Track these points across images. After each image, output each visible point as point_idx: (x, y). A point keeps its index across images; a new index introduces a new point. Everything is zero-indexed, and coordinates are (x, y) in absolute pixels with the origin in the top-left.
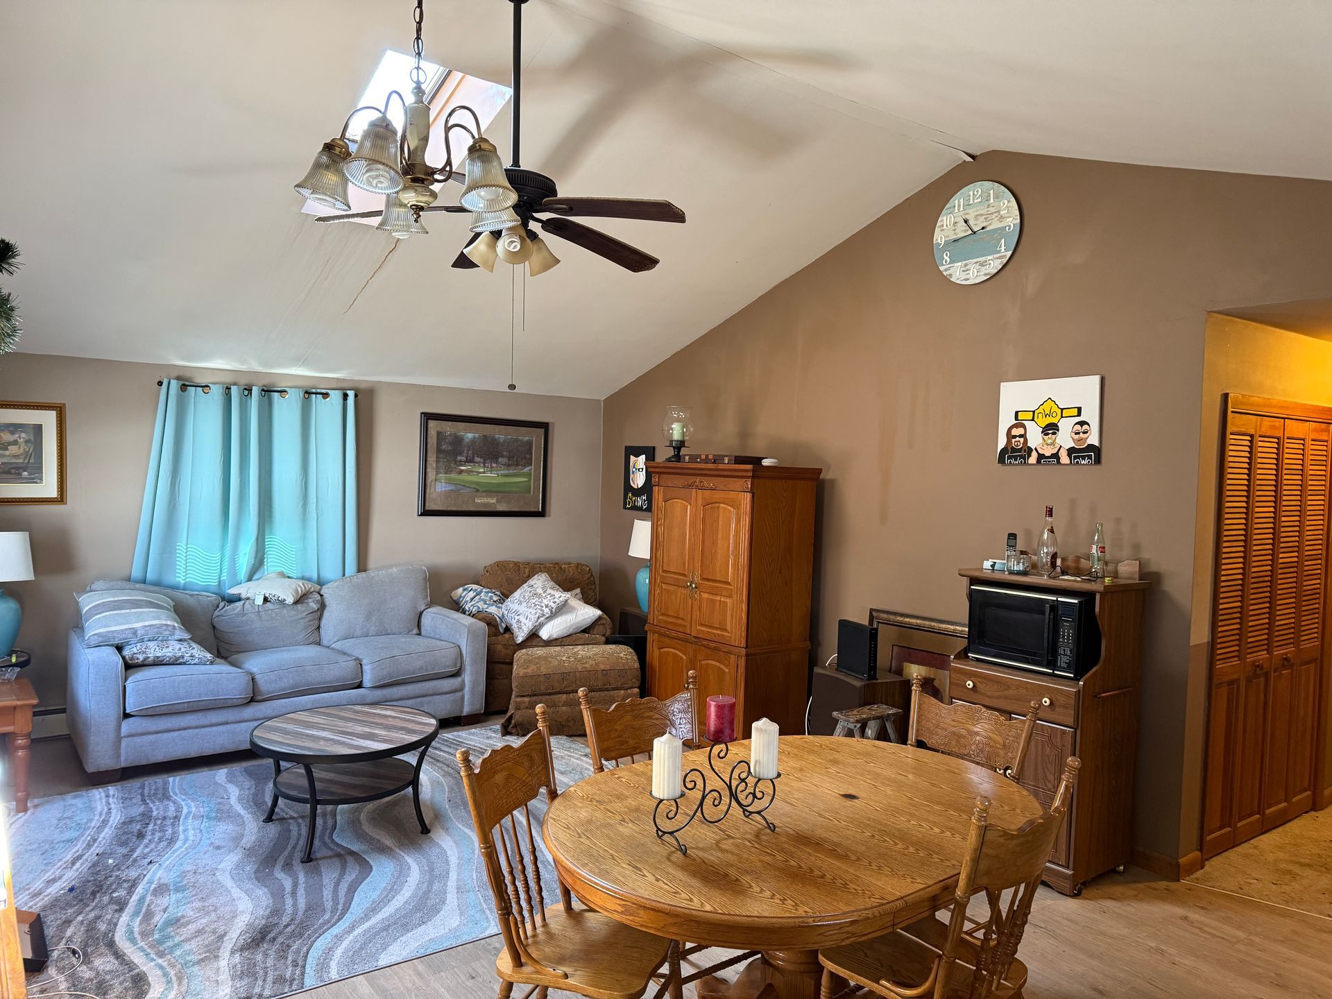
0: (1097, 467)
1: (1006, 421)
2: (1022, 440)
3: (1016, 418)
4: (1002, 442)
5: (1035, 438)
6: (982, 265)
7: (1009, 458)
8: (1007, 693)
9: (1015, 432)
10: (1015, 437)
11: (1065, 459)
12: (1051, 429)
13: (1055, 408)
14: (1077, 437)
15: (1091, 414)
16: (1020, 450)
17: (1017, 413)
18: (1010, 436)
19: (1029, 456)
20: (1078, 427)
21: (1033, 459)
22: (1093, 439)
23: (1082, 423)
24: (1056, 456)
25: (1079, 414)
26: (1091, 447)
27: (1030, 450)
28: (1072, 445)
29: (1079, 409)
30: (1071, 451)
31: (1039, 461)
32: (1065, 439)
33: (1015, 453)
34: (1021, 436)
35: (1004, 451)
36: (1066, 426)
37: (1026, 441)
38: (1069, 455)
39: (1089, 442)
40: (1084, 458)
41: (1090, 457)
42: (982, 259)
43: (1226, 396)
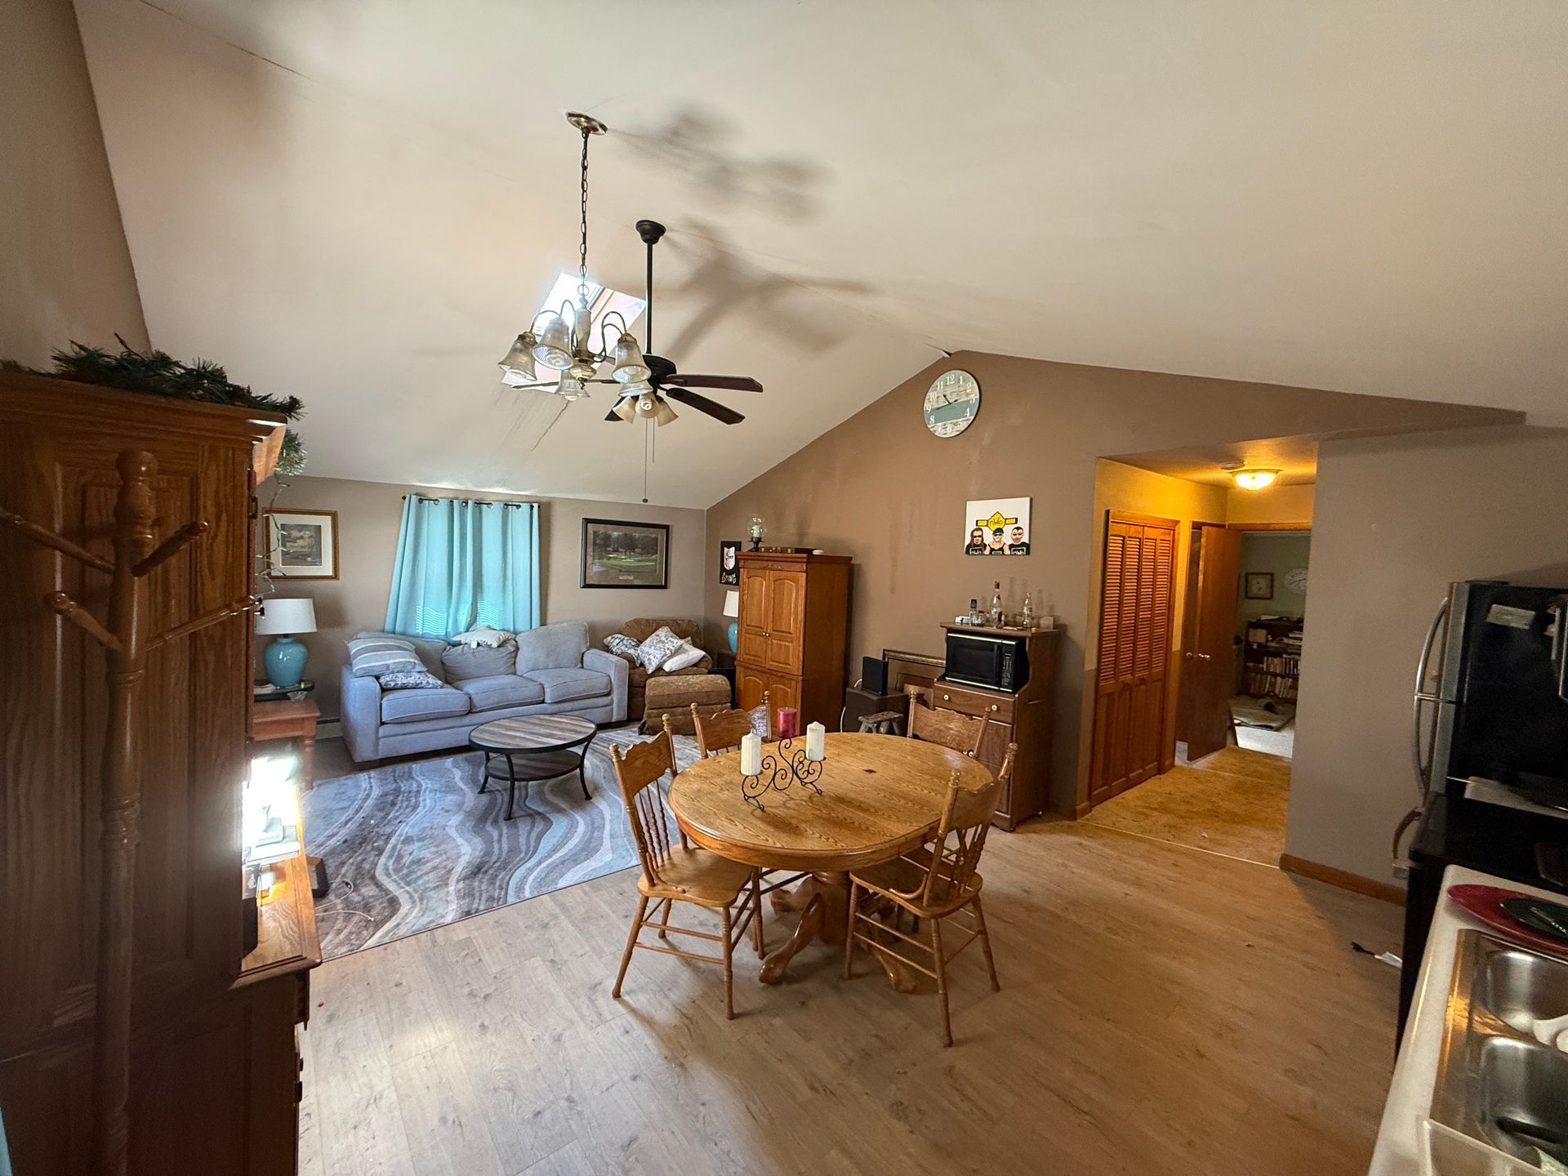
0: (1027, 557)
1: (970, 526)
2: (980, 539)
3: (977, 525)
4: (968, 541)
5: (988, 538)
6: (955, 424)
7: (972, 550)
8: (970, 702)
9: (976, 534)
10: (976, 537)
11: (1007, 551)
12: (999, 532)
13: (1001, 519)
14: (1014, 537)
15: (1024, 523)
16: (978, 546)
17: (977, 521)
18: (973, 537)
19: (985, 549)
20: (1016, 530)
21: (987, 552)
22: (1025, 539)
23: (1018, 528)
24: (1001, 549)
25: (1016, 522)
26: (1023, 544)
27: (985, 545)
28: (1012, 542)
29: (1016, 519)
30: (1011, 546)
31: (991, 553)
32: (1007, 539)
33: (976, 547)
34: (979, 536)
35: (969, 546)
36: (1008, 530)
37: (983, 540)
38: (1010, 549)
39: (1022, 540)
40: (1019, 550)
41: (1023, 550)
42: (955, 421)
43: (1108, 512)
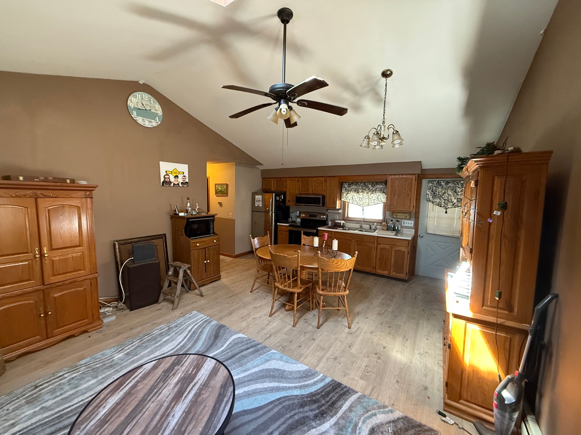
0: (188, 187)
2: (168, 179)
3: (166, 173)
4: (162, 180)
5: (172, 179)
6: (150, 122)
7: (165, 184)
9: (166, 177)
10: (166, 178)
11: (180, 185)
12: (176, 177)
13: (177, 171)
14: (183, 179)
15: (186, 174)
16: (168, 182)
17: (166, 171)
18: (165, 178)
19: (171, 184)
20: (183, 177)
21: (172, 185)
22: (187, 181)
23: (184, 176)
24: (178, 184)
25: (183, 174)
26: (187, 182)
27: (171, 182)
28: (182, 181)
29: (183, 172)
30: (182, 183)
31: (174, 185)
32: (180, 180)
33: (167, 183)
34: (168, 178)
35: (163, 182)
36: (180, 176)
37: (170, 180)
38: (182, 184)
40: (185, 185)
42: (150, 120)
